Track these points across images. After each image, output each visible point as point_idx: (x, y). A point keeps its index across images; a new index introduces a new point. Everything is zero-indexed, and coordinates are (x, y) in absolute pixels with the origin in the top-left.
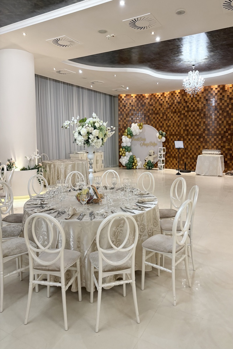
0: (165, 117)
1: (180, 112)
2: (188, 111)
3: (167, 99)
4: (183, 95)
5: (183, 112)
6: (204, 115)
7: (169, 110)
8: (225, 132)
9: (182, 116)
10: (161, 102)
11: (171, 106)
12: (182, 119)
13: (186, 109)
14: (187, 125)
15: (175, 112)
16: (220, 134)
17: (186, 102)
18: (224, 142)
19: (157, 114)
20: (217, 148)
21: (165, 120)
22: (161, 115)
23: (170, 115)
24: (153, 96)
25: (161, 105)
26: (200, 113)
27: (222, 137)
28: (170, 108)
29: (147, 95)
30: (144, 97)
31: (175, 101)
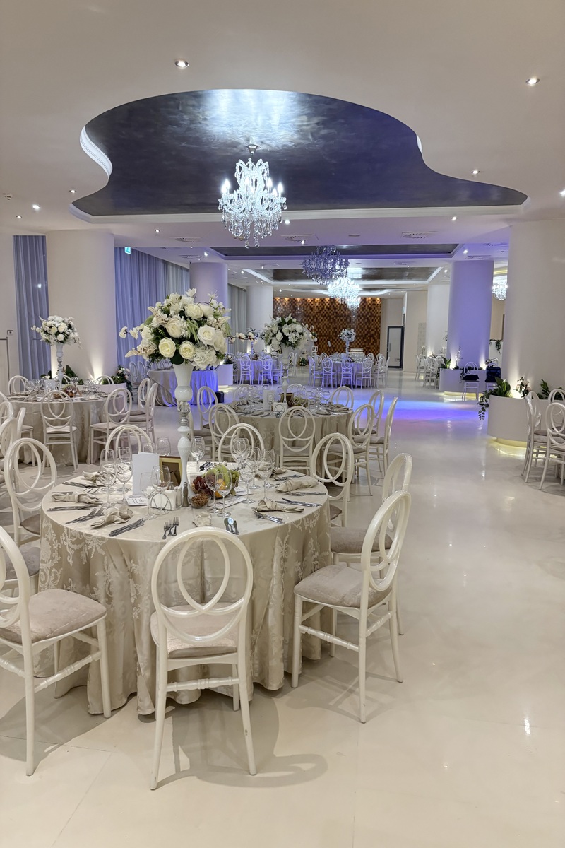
0: (315, 320)
1: (329, 316)
2: (336, 317)
3: (317, 304)
4: (332, 303)
5: (332, 317)
6: (350, 320)
7: (319, 314)
8: (366, 334)
9: (331, 320)
10: (312, 307)
11: (322, 310)
12: (331, 323)
13: (335, 314)
14: (336, 328)
15: (325, 316)
16: (362, 336)
17: (335, 309)
18: (365, 342)
19: (307, 317)
20: (360, 347)
21: (315, 322)
22: (312, 318)
23: (320, 318)
24: (304, 301)
25: (312, 309)
26: (347, 319)
27: (364, 338)
28: (320, 312)
29: (299, 300)
30: (295, 300)
31: (325, 307)
